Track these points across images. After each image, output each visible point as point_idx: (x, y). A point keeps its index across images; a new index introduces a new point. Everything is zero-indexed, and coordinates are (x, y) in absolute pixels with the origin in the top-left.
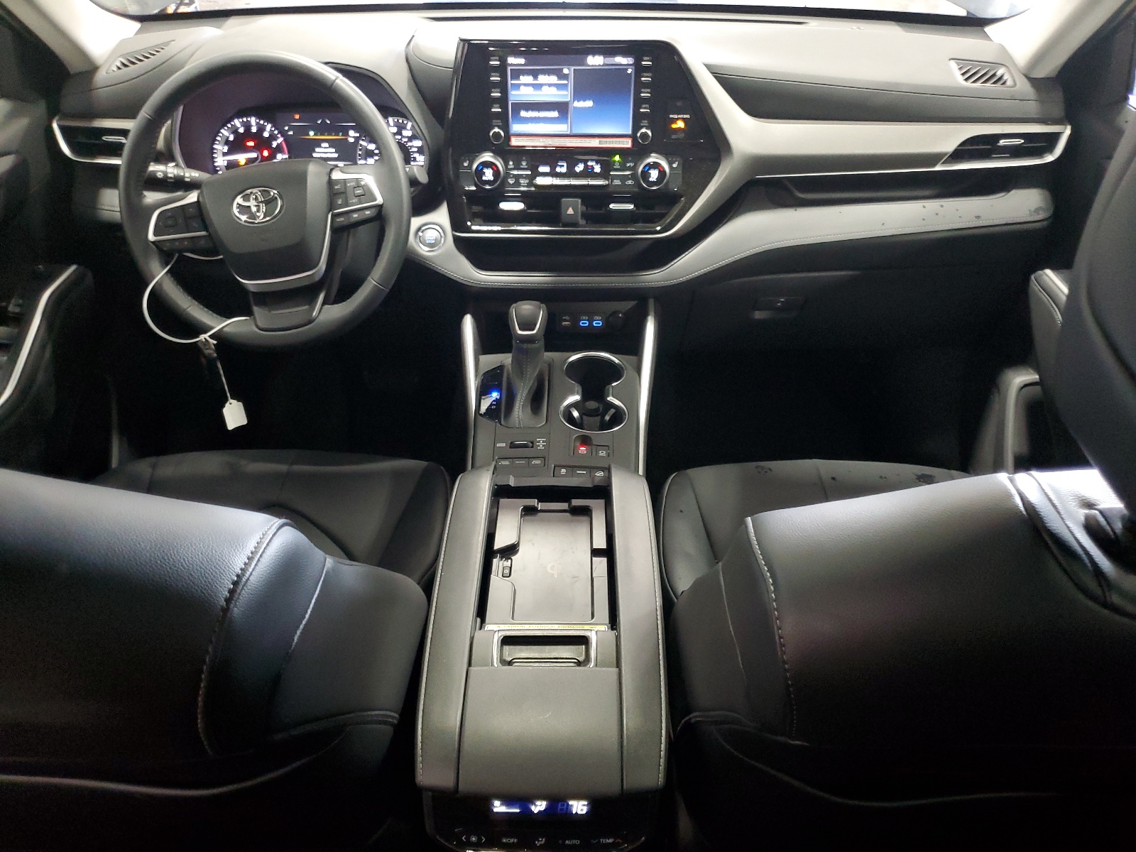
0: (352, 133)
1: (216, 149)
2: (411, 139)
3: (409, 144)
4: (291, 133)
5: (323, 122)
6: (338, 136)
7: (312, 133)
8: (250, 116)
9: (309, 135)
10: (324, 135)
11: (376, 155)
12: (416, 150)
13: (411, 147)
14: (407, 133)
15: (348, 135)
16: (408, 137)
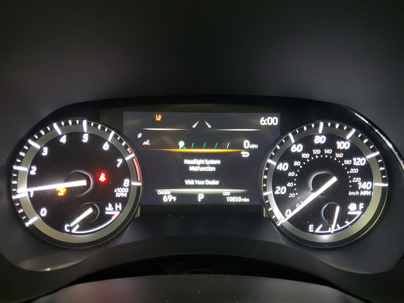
0: (247, 144)
1: (17, 172)
2: (349, 154)
3: (347, 162)
4: (147, 143)
5: (202, 126)
6: (225, 148)
7: (181, 144)
8: (82, 116)
9: (178, 147)
10: (201, 147)
11: (291, 179)
12: (356, 171)
13: (352, 166)
14: (343, 145)
15: (242, 147)
16: (343, 151)
